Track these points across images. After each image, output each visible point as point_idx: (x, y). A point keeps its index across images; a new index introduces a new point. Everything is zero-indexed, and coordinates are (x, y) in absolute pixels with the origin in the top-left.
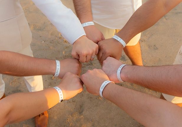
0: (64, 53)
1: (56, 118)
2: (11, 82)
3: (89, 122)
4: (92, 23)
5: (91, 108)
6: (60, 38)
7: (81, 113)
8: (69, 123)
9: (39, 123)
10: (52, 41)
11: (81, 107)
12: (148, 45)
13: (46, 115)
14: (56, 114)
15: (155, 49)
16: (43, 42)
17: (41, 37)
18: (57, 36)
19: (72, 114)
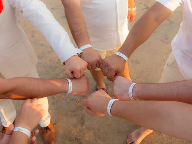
0: (62, 75)
1: (61, 131)
2: (17, 106)
3: (91, 131)
4: (89, 46)
5: (91, 118)
6: (57, 63)
7: (82, 124)
8: (73, 135)
9: (47, 138)
10: (51, 66)
11: (82, 119)
12: (131, 61)
13: (52, 130)
14: (61, 128)
15: (137, 63)
16: (43, 68)
17: (40, 64)
18: (54, 62)
19: (75, 126)
